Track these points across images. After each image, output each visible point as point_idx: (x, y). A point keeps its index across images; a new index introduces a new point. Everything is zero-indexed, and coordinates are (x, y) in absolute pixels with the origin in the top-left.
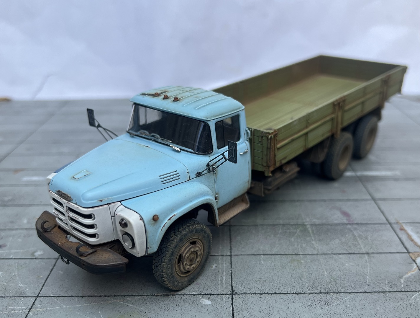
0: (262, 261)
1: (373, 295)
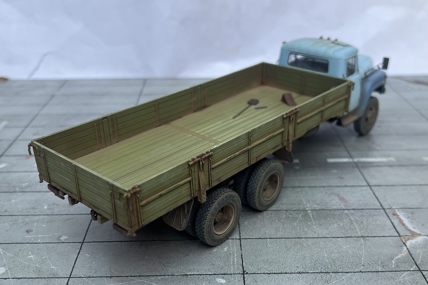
0: (269, 244)
1: (367, 274)
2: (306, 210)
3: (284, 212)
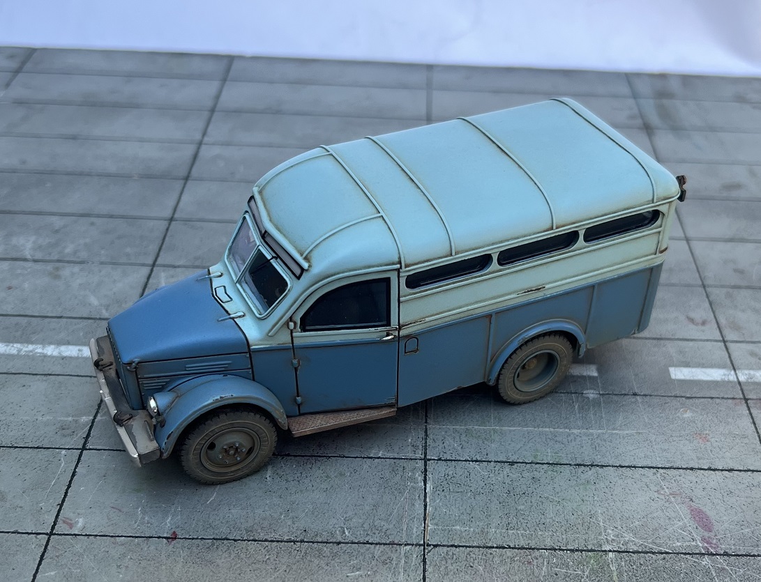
2: (603, 551)
3: (547, 553)
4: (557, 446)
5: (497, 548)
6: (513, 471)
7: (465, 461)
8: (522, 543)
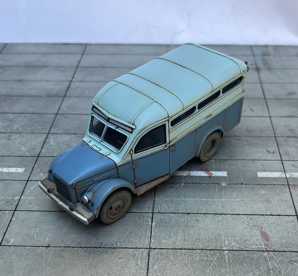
2: (223, 250)
3: (199, 251)
4: (208, 206)
5: (179, 249)
6: (188, 217)
7: (169, 213)
8: (190, 247)
